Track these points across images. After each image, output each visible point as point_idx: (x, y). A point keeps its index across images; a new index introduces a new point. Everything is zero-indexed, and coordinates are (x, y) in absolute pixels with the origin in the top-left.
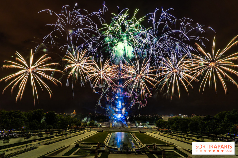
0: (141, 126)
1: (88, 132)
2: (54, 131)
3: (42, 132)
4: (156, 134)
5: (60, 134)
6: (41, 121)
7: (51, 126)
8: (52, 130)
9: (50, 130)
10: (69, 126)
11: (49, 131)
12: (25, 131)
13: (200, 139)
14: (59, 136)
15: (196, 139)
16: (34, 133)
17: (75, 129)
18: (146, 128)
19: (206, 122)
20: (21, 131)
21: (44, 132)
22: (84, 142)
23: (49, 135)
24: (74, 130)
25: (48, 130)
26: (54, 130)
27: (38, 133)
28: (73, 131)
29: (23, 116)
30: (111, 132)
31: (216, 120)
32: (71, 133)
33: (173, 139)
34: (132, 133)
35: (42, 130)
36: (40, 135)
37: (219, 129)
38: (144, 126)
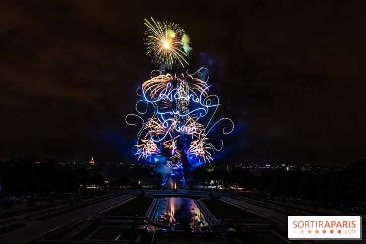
0: (213, 186)
1: (116, 197)
4: (240, 200)
5: (67, 200)
9: (48, 193)
10: (82, 185)
11: (46, 195)
13: (319, 210)
14: (63, 203)
15: (311, 209)
17: (94, 192)
18: (221, 190)
22: (109, 216)
23: (46, 203)
24: (91, 194)
25: (44, 193)
28: (90, 196)
30: (158, 197)
32: (86, 198)
33: (271, 209)
34: (199, 198)
36: (30, 202)
38: (219, 187)
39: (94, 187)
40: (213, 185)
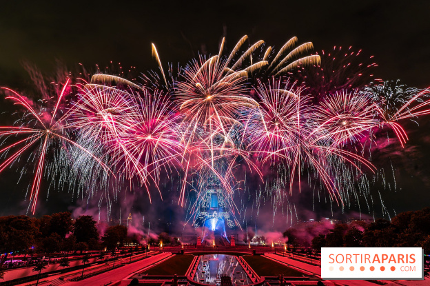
0: (255, 242)
1: (155, 255)
2: (90, 253)
3: (67, 256)
4: (283, 256)
5: (103, 260)
6: (67, 236)
7: (85, 244)
8: (87, 252)
9: (83, 252)
10: (118, 243)
11: (81, 254)
12: (35, 255)
14: (100, 263)
16: (53, 259)
17: (131, 250)
18: (264, 246)
19: (376, 232)
20: (27, 255)
21: (71, 255)
22: (147, 275)
23: (81, 263)
24: (129, 252)
25: (79, 252)
27: (60, 258)
28: (128, 254)
29: (33, 225)
30: (199, 254)
31: (394, 229)
32: (123, 257)
34: (241, 255)
35: (68, 252)
36: (64, 262)
38: (261, 242)
39: (132, 245)
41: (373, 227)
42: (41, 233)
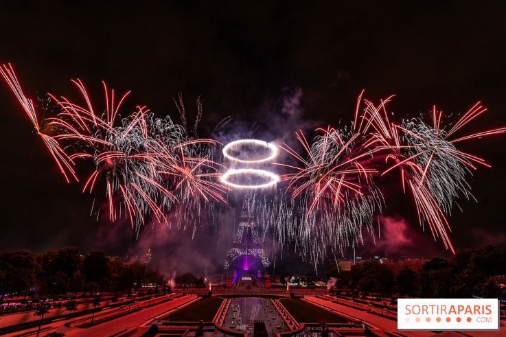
1: (177, 297)
2: (102, 296)
3: (75, 298)
4: (326, 300)
5: (116, 303)
7: (96, 284)
8: (98, 294)
9: (94, 294)
10: (135, 284)
11: (91, 296)
12: (37, 297)
14: (113, 307)
16: (58, 302)
17: (150, 291)
18: (304, 288)
19: (432, 272)
20: (27, 297)
21: (80, 298)
22: (168, 321)
23: (91, 306)
24: (147, 294)
25: (88, 294)
26: (103, 293)
27: (66, 301)
28: (146, 297)
29: (35, 262)
30: (228, 297)
31: (452, 269)
32: (140, 300)
33: (363, 310)
34: (274, 298)
35: (76, 293)
36: (71, 306)
37: (460, 287)
39: (151, 286)
40: (294, 282)
41: (427, 267)
42: (44, 272)
